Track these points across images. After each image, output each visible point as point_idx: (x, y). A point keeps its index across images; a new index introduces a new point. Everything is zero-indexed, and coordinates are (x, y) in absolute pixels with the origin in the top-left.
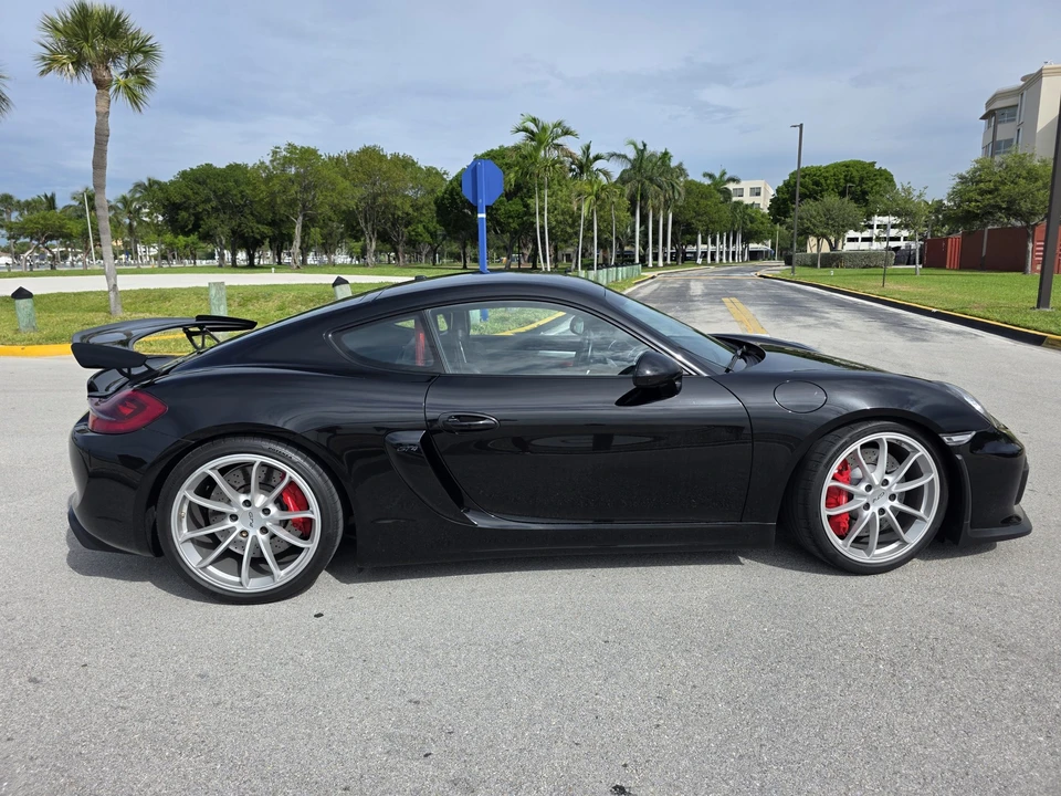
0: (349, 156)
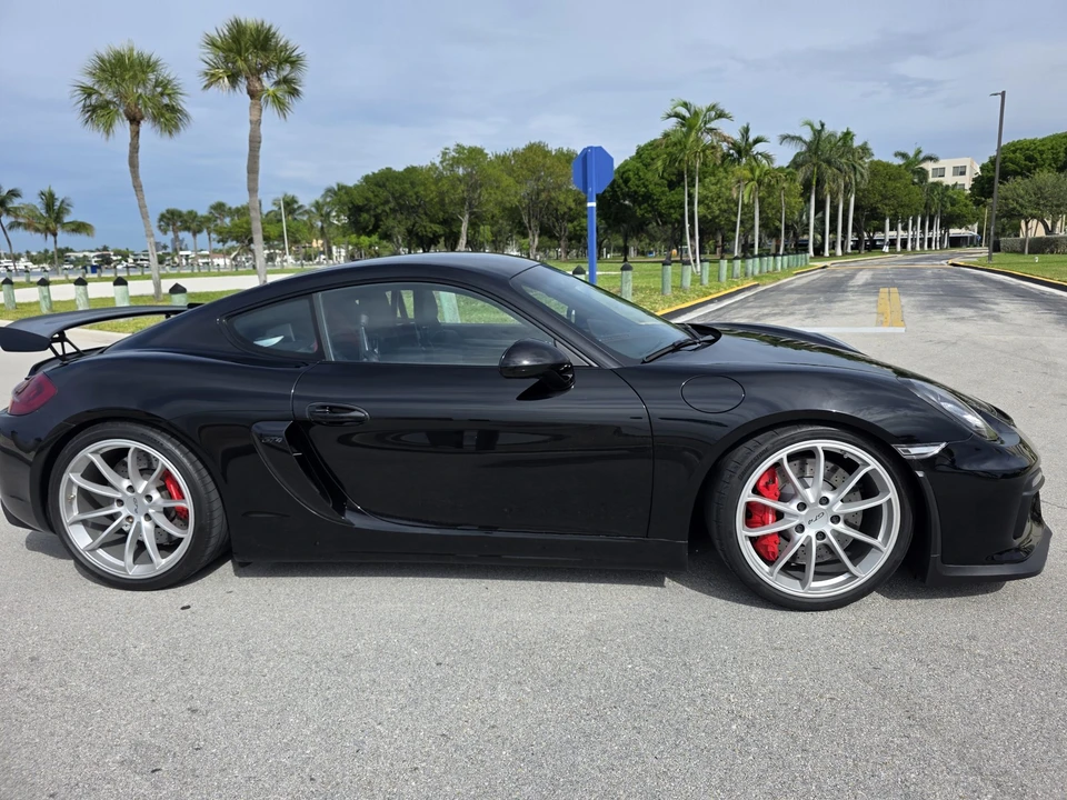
0: (515, 153)
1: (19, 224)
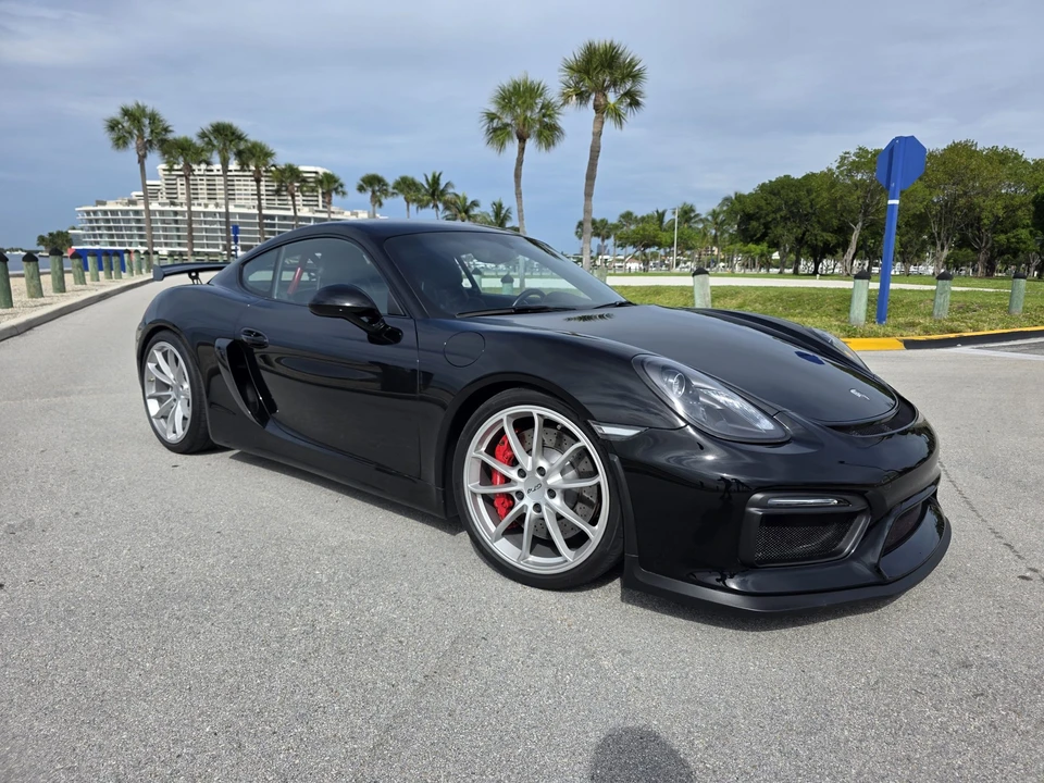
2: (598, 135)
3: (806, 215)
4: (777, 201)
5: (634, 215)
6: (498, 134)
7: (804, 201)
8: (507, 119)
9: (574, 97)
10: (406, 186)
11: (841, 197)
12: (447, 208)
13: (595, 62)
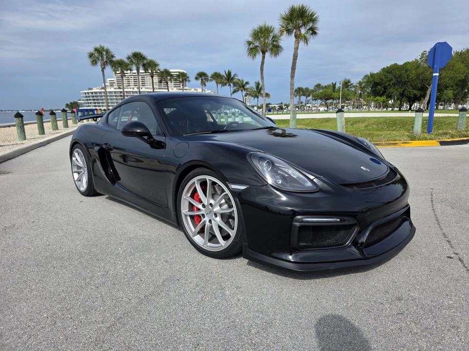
1: (248, 94)
2: (296, 49)
3: (405, 82)
4: (390, 76)
5: (321, 85)
6: (252, 51)
7: (405, 75)
8: (257, 44)
9: (285, 32)
10: (216, 76)
11: (422, 73)
12: (235, 85)
13: (295, 15)
